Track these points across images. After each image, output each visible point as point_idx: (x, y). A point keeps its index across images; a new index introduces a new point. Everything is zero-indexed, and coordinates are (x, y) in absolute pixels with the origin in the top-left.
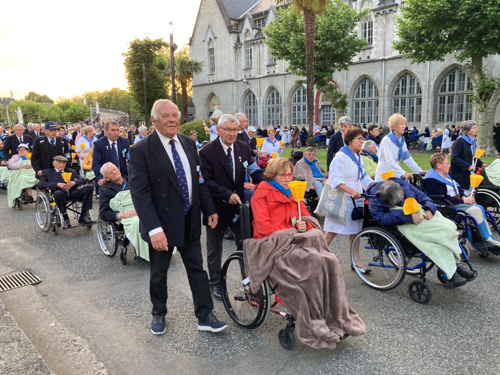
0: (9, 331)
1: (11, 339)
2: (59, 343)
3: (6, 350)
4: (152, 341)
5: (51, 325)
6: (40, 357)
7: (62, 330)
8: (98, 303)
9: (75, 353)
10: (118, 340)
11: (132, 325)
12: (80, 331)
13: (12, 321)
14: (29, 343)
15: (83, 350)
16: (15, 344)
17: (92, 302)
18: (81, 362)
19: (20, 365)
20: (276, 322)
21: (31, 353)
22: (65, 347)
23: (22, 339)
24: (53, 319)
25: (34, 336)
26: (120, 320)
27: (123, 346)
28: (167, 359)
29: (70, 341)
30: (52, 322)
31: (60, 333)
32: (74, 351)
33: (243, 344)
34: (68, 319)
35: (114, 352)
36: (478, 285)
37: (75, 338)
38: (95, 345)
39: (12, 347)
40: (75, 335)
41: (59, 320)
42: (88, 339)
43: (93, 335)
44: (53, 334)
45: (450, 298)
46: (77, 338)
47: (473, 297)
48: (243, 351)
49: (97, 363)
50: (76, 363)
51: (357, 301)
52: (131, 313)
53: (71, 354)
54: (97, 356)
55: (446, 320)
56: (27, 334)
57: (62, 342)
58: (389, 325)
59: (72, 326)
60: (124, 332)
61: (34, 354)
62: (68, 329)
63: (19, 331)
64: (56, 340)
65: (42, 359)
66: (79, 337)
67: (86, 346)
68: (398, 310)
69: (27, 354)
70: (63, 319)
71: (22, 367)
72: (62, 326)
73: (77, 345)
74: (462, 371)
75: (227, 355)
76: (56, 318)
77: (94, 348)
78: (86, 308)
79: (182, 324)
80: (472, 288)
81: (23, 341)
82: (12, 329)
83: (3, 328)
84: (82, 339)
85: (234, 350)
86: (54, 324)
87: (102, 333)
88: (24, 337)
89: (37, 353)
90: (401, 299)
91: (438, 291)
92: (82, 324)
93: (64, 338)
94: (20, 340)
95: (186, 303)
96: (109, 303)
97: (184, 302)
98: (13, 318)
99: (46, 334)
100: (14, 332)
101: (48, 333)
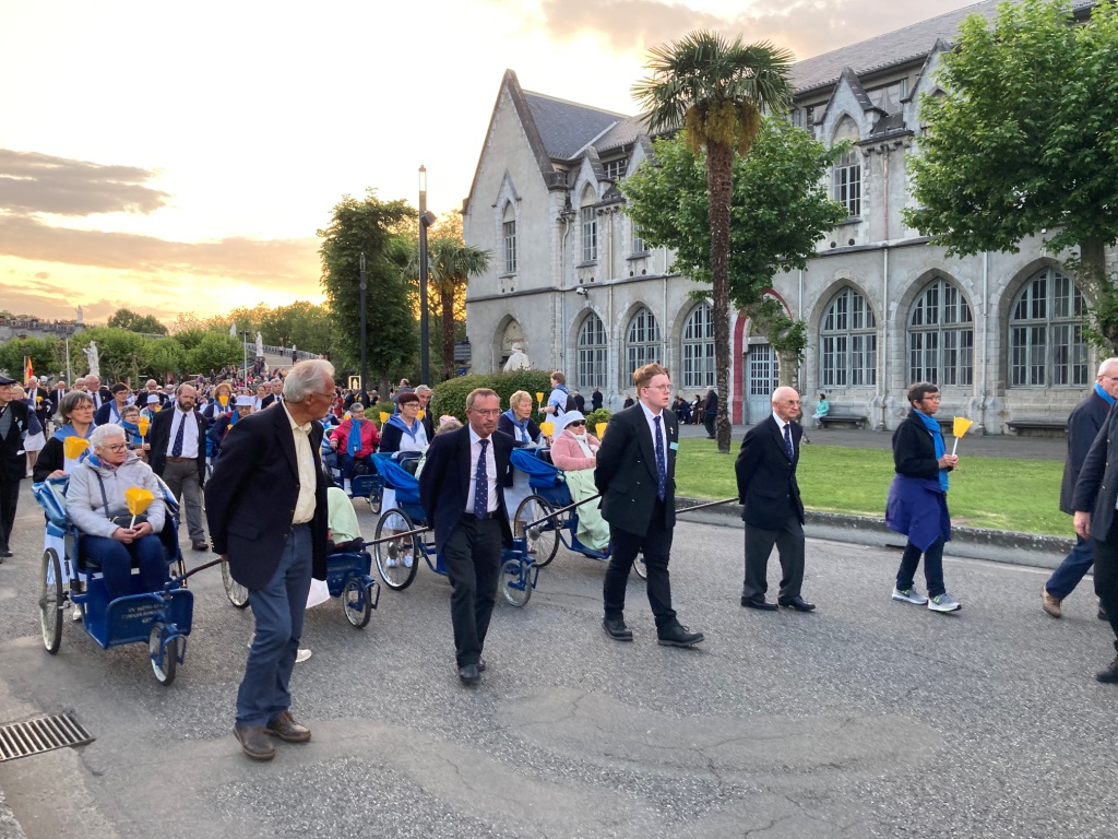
8: (215, 797)
17: (200, 792)
24: (110, 832)
34: (142, 832)
36: (1102, 774)
45: (1037, 804)
47: (1091, 804)
51: (816, 808)
52: (289, 821)
68: (914, 832)
70: (132, 832)
76: (116, 828)
78: (184, 808)
80: (1090, 782)
90: (920, 805)
95: (417, 802)
96: (240, 797)
97: (411, 797)
98: (18, 826)
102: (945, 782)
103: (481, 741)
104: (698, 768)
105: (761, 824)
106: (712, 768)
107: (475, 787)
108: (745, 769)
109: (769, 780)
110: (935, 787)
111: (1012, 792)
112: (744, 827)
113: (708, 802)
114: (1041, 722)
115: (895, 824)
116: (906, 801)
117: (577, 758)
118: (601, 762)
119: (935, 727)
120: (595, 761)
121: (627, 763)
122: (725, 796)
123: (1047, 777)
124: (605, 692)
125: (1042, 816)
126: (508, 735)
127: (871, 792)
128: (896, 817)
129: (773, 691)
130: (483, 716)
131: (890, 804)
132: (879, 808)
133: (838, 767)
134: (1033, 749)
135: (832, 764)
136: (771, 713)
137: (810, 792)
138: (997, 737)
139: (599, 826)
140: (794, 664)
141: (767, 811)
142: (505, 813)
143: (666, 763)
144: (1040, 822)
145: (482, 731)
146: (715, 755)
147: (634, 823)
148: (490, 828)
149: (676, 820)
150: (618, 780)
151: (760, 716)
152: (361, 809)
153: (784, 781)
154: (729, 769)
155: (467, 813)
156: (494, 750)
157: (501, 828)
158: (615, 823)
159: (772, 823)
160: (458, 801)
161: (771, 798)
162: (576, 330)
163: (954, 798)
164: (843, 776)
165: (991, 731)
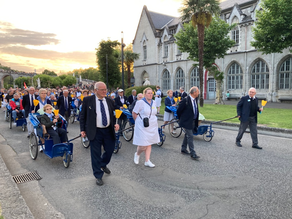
0: (21, 207)
1: (22, 212)
2: (48, 215)
4: (101, 218)
5: (45, 205)
7: (51, 208)
8: (72, 193)
10: (81, 216)
11: (90, 207)
12: (61, 209)
13: (23, 201)
14: (31, 215)
16: (23, 216)
17: (69, 192)
20: (175, 210)
22: (52, 218)
23: (27, 212)
24: (46, 201)
25: (35, 210)
26: (84, 204)
29: (54, 215)
30: (46, 203)
31: (49, 210)
34: (55, 201)
37: (57, 214)
39: (22, 217)
41: (50, 202)
42: (65, 215)
43: (68, 212)
44: (45, 210)
45: (284, 199)
46: (58, 213)
51: (225, 199)
52: (90, 199)
55: (281, 214)
56: (31, 210)
57: (50, 215)
58: (245, 215)
59: (56, 206)
60: (85, 211)
62: (54, 208)
63: (26, 208)
64: (47, 214)
66: (60, 213)
68: (251, 206)
70: (52, 201)
72: (51, 206)
73: (58, 218)
76: (48, 200)
78: (65, 195)
79: (119, 208)
81: (28, 214)
82: (23, 206)
83: (18, 205)
86: (46, 204)
87: (73, 211)
88: (28, 211)
90: (253, 199)
91: (277, 195)
92: (62, 205)
93: (51, 213)
94: (26, 213)
95: (122, 195)
96: (78, 193)
97: (121, 194)
98: (24, 200)
99: (42, 210)
100: (24, 208)
101: (43, 210)
102: (259, 193)
103: (139, 180)
104: (194, 188)
105: (211, 203)
106: (198, 188)
107: (137, 192)
108: (207, 189)
109: (213, 192)
110: (257, 194)
111: (278, 196)
112: (207, 203)
113: (197, 197)
114: (286, 178)
115: (246, 204)
116: (249, 198)
117: (163, 185)
118: (169, 186)
119: (257, 179)
120: (168, 186)
121: (176, 187)
122: (202, 195)
123: (287, 192)
124: (170, 169)
125: (285, 202)
126: (146, 179)
127: (240, 195)
128: (247, 202)
129: (214, 169)
130: (139, 174)
131: (245, 198)
132: (242, 199)
133: (231, 189)
134: (283, 185)
135: (230, 188)
136: (214, 174)
137: (224, 195)
138: (274, 182)
139: (169, 202)
140: (220, 162)
141: (213, 200)
142: (145, 199)
143: (186, 187)
144: (285, 204)
145: (139, 178)
146: (199, 185)
147: (178, 202)
148: (141, 202)
149: (189, 201)
150: (174, 191)
151: (211, 175)
152: (109, 197)
153: (217, 192)
154: (202, 189)
155: (135, 199)
156: (142, 183)
157: (144, 203)
158: (173, 202)
159: (214, 203)
160: (133, 195)
161: (214, 196)
162: (162, 74)
163: (262, 197)
164: (233, 191)
165: (272, 180)
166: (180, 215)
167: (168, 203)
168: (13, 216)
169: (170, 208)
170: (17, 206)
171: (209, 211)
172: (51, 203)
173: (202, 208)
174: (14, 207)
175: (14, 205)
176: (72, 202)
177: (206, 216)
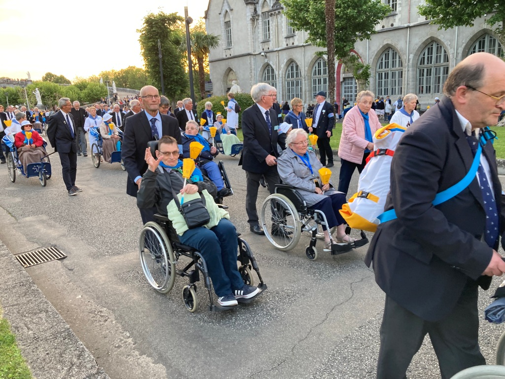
0: (37, 303)
1: (39, 310)
2: (86, 314)
3: (34, 321)
4: (176, 312)
5: (78, 297)
6: (68, 326)
7: (89, 302)
8: (122, 277)
9: (101, 323)
12: (106, 303)
13: (39, 293)
14: (57, 314)
15: (109, 320)
16: (43, 315)
17: (115, 275)
18: (107, 331)
19: (48, 334)
20: (298, 294)
21: (59, 322)
22: (92, 317)
23: (49, 310)
24: (79, 292)
25: (62, 307)
27: (147, 317)
28: (190, 329)
29: (96, 312)
30: (79, 295)
31: (86, 305)
32: (100, 321)
33: (266, 314)
34: (93, 291)
35: (139, 322)
37: (101, 310)
38: (120, 316)
39: (40, 318)
40: (101, 307)
41: (85, 293)
42: (114, 311)
43: (118, 307)
44: (79, 306)
46: (103, 309)
48: (265, 321)
49: (123, 333)
50: (103, 333)
53: (98, 324)
54: (123, 326)
56: (55, 306)
57: (89, 313)
59: (98, 298)
60: (148, 303)
61: (61, 324)
62: (94, 301)
63: (46, 302)
64: (83, 312)
65: (69, 329)
66: (105, 309)
67: (112, 317)
69: (54, 324)
70: (89, 292)
71: (50, 336)
72: (88, 298)
73: (103, 316)
74: (488, 340)
75: (250, 325)
76: (82, 290)
77: (119, 318)
78: (110, 281)
79: (205, 296)
82: (40, 300)
83: (31, 300)
84: (108, 310)
85: (257, 320)
86: (80, 297)
87: (127, 304)
88: (51, 308)
89: (64, 322)
92: (107, 296)
93: (90, 310)
94: (47, 311)
96: (133, 277)
98: (40, 291)
99: (73, 306)
100: (42, 304)
101: (75, 305)
104: (329, 258)
105: (358, 280)
106: (334, 259)
108: (349, 259)
109: (360, 263)
112: (350, 281)
113: (334, 272)
117: (277, 256)
118: (287, 257)
120: (284, 257)
121: (298, 258)
122: (342, 269)
139: (288, 283)
141: (360, 274)
147: (303, 281)
149: (321, 279)
150: (294, 265)
158: (294, 281)
159: (362, 279)
166: (308, 301)
167: (286, 284)
168: (24, 318)
169: (289, 291)
170: (29, 301)
171: (354, 293)
172: (87, 295)
173: (344, 288)
174: (24, 304)
175: (24, 300)
176: (123, 291)
177: (351, 300)
